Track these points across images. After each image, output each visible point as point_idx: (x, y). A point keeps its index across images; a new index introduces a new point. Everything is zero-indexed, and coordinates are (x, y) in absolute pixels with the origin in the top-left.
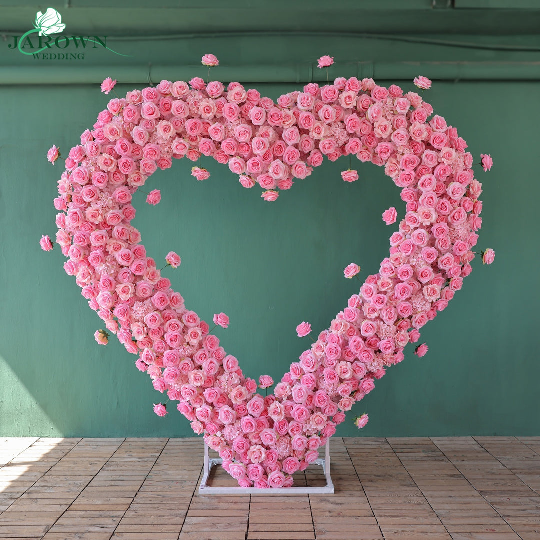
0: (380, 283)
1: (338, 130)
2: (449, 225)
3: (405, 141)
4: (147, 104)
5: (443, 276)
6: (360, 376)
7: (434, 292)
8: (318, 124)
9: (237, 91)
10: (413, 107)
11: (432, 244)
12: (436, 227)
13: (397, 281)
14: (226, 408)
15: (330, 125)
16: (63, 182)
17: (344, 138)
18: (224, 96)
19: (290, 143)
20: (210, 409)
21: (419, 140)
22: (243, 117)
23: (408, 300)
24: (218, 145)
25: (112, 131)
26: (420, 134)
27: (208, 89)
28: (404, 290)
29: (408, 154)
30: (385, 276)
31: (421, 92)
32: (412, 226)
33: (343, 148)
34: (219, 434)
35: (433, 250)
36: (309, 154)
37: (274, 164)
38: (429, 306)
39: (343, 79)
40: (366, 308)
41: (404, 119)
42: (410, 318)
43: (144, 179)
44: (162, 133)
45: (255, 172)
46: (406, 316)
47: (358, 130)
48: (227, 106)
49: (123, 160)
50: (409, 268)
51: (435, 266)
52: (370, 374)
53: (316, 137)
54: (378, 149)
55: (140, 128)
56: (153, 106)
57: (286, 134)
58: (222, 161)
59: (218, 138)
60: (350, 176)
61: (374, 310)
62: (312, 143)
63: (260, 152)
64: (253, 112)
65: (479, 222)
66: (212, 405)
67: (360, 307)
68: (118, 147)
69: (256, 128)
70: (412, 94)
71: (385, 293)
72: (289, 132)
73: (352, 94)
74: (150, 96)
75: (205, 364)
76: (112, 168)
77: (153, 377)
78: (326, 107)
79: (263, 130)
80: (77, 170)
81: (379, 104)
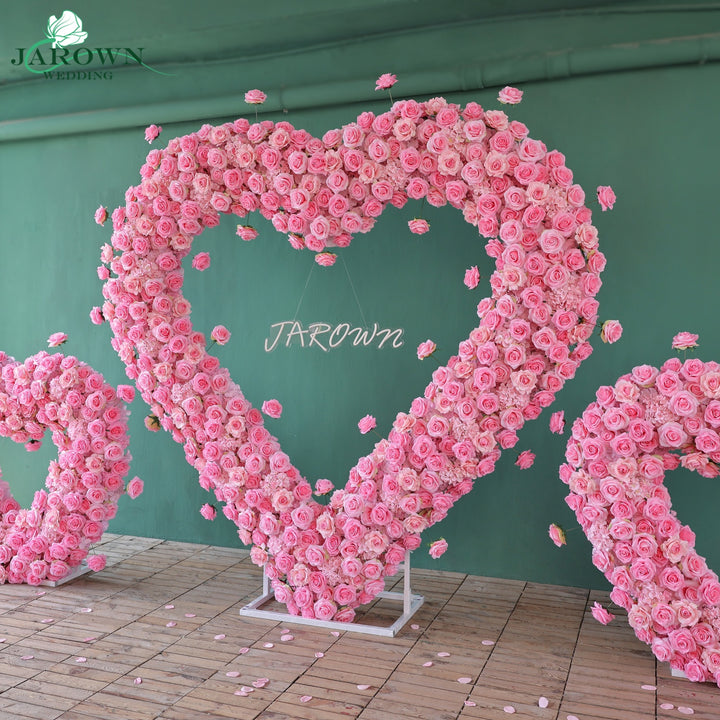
0: (456, 366)
1: (393, 169)
2: (547, 288)
3: (480, 178)
5: (545, 359)
6: (430, 488)
7: (527, 381)
8: (367, 163)
10: (491, 132)
12: (525, 292)
13: (477, 363)
14: (269, 515)
15: (383, 164)
17: (402, 178)
19: (336, 190)
20: (251, 514)
21: (499, 174)
26: (499, 166)
29: (487, 193)
30: (464, 357)
32: (498, 290)
33: (404, 190)
34: (263, 546)
35: (525, 323)
36: (362, 202)
37: (316, 220)
38: (522, 400)
40: (438, 398)
41: (480, 146)
42: (497, 414)
46: (491, 411)
47: (419, 166)
50: (490, 346)
52: (446, 488)
53: (367, 180)
54: (448, 190)
57: (330, 180)
58: (265, 217)
60: (416, 226)
62: (364, 188)
65: (597, 285)
66: (254, 510)
69: (297, 177)
70: (492, 115)
71: (463, 380)
72: (334, 174)
73: (408, 120)
75: (249, 461)
77: (200, 474)
78: (376, 141)
81: (445, 131)
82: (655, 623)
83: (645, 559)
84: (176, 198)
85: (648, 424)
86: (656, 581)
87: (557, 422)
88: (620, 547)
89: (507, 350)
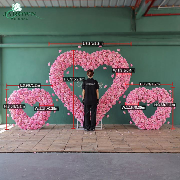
0: (111, 89)
1: (102, 60)
2: (124, 78)
3: (115, 62)
4: (68, 55)
5: (123, 87)
6: (107, 107)
7: (121, 91)
8: (99, 59)
9: (84, 53)
10: (117, 55)
11: (121, 81)
12: (121, 78)
13: (114, 88)
14: (82, 113)
15: (101, 59)
16: (51, 70)
17: (104, 61)
18: (82, 54)
19: (94, 62)
20: (78, 113)
21: (118, 61)
22: (85, 58)
23: (116, 92)
24: (80, 63)
25: (61, 60)
26: (118, 60)
27: (79, 53)
28: (115, 90)
29: (116, 64)
30: (112, 88)
31: (118, 52)
32: (117, 78)
33: (103, 63)
34: (80, 118)
35: (121, 82)
36: (97, 64)
37: (91, 67)
38: (120, 93)
39: (103, 50)
40: (108, 94)
41: (115, 57)
42: (117, 96)
43: (66, 69)
44: (70, 61)
45: (87, 68)
46: (116, 95)
47: (106, 60)
48: (82, 56)
49: (63, 66)
50: (116, 86)
51: (121, 86)
52: (109, 107)
53: (98, 61)
54: (110, 63)
55: (66, 60)
56: (69, 56)
57: (93, 61)
58: (81, 66)
59: (80, 62)
60: (105, 68)
61: (110, 94)
62: (98, 62)
63: (88, 65)
64: (87, 57)
65: (130, 77)
66: (79, 112)
67: (107, 94)
68: (62, 63)
69: (87, 60)
70: (117, 53)
71: (112, 91)
72: (93, 60)
73: (105, 53)
74: (68, 54)
75: (77, 105)
76: (61, 67)
77: (67, 108)
78: (100, 55)
79: (89, 60)
80: (54, 68)
81: (110, 55)
82: (139, 122)
83: (137, 114)
84: (66, 62)
85: (138, 96)
86: (139, 117)
87: (125, 96)
88: (134, 113)
89: (118, 86)
